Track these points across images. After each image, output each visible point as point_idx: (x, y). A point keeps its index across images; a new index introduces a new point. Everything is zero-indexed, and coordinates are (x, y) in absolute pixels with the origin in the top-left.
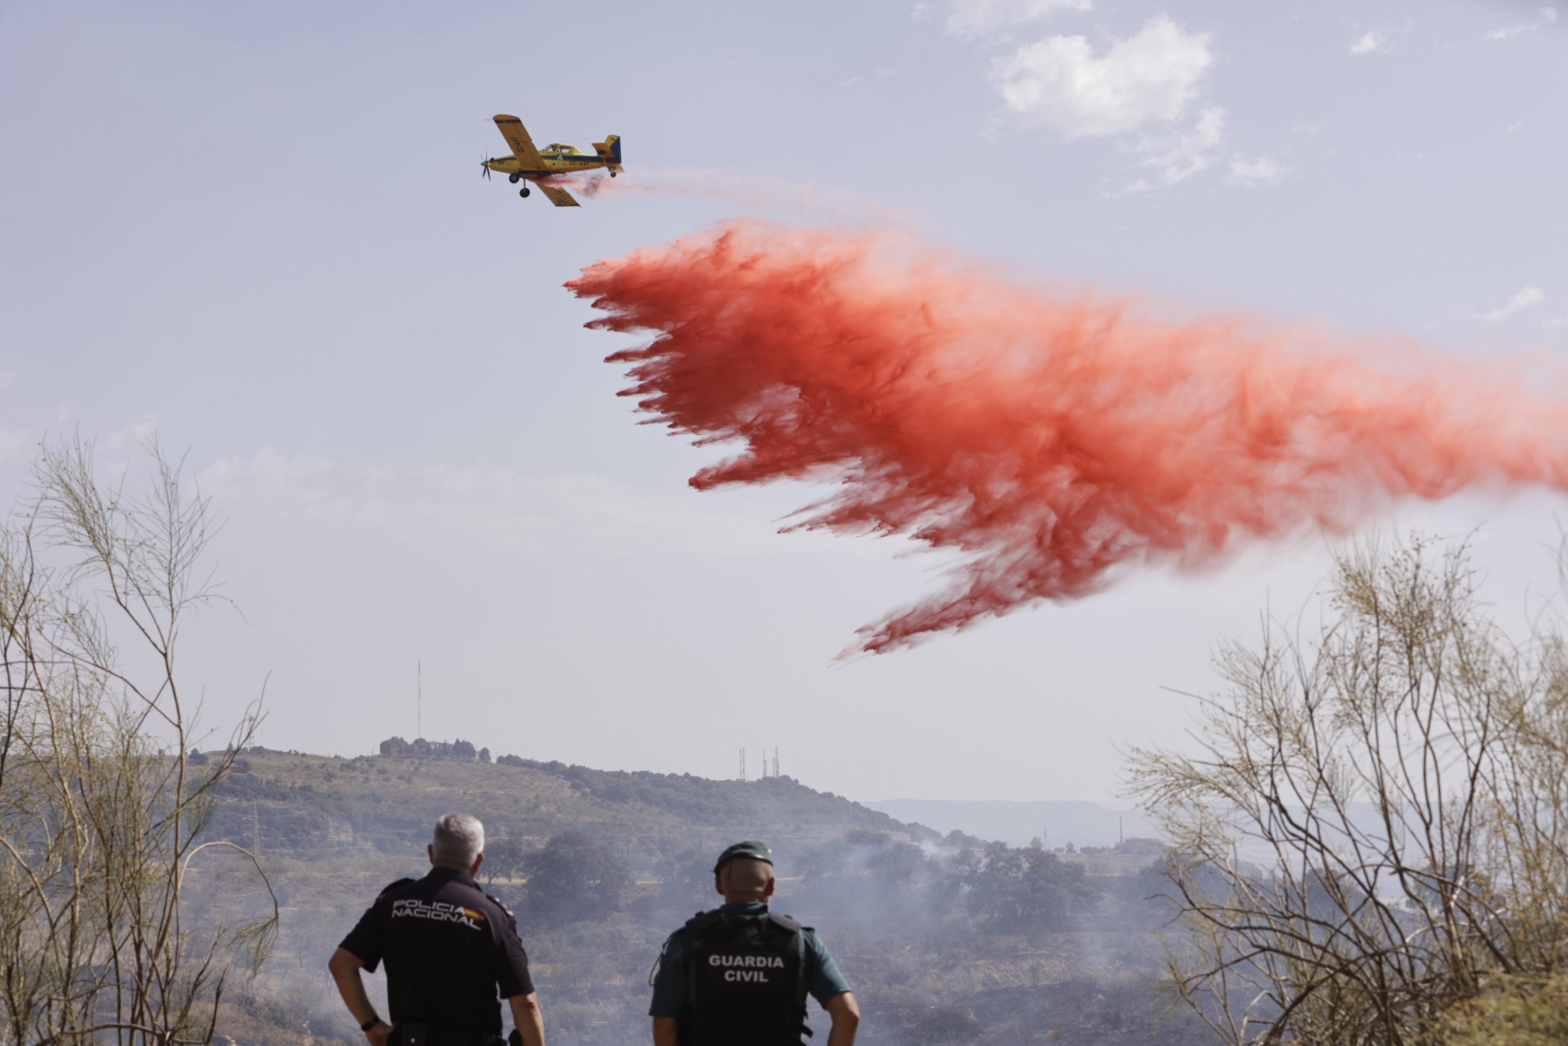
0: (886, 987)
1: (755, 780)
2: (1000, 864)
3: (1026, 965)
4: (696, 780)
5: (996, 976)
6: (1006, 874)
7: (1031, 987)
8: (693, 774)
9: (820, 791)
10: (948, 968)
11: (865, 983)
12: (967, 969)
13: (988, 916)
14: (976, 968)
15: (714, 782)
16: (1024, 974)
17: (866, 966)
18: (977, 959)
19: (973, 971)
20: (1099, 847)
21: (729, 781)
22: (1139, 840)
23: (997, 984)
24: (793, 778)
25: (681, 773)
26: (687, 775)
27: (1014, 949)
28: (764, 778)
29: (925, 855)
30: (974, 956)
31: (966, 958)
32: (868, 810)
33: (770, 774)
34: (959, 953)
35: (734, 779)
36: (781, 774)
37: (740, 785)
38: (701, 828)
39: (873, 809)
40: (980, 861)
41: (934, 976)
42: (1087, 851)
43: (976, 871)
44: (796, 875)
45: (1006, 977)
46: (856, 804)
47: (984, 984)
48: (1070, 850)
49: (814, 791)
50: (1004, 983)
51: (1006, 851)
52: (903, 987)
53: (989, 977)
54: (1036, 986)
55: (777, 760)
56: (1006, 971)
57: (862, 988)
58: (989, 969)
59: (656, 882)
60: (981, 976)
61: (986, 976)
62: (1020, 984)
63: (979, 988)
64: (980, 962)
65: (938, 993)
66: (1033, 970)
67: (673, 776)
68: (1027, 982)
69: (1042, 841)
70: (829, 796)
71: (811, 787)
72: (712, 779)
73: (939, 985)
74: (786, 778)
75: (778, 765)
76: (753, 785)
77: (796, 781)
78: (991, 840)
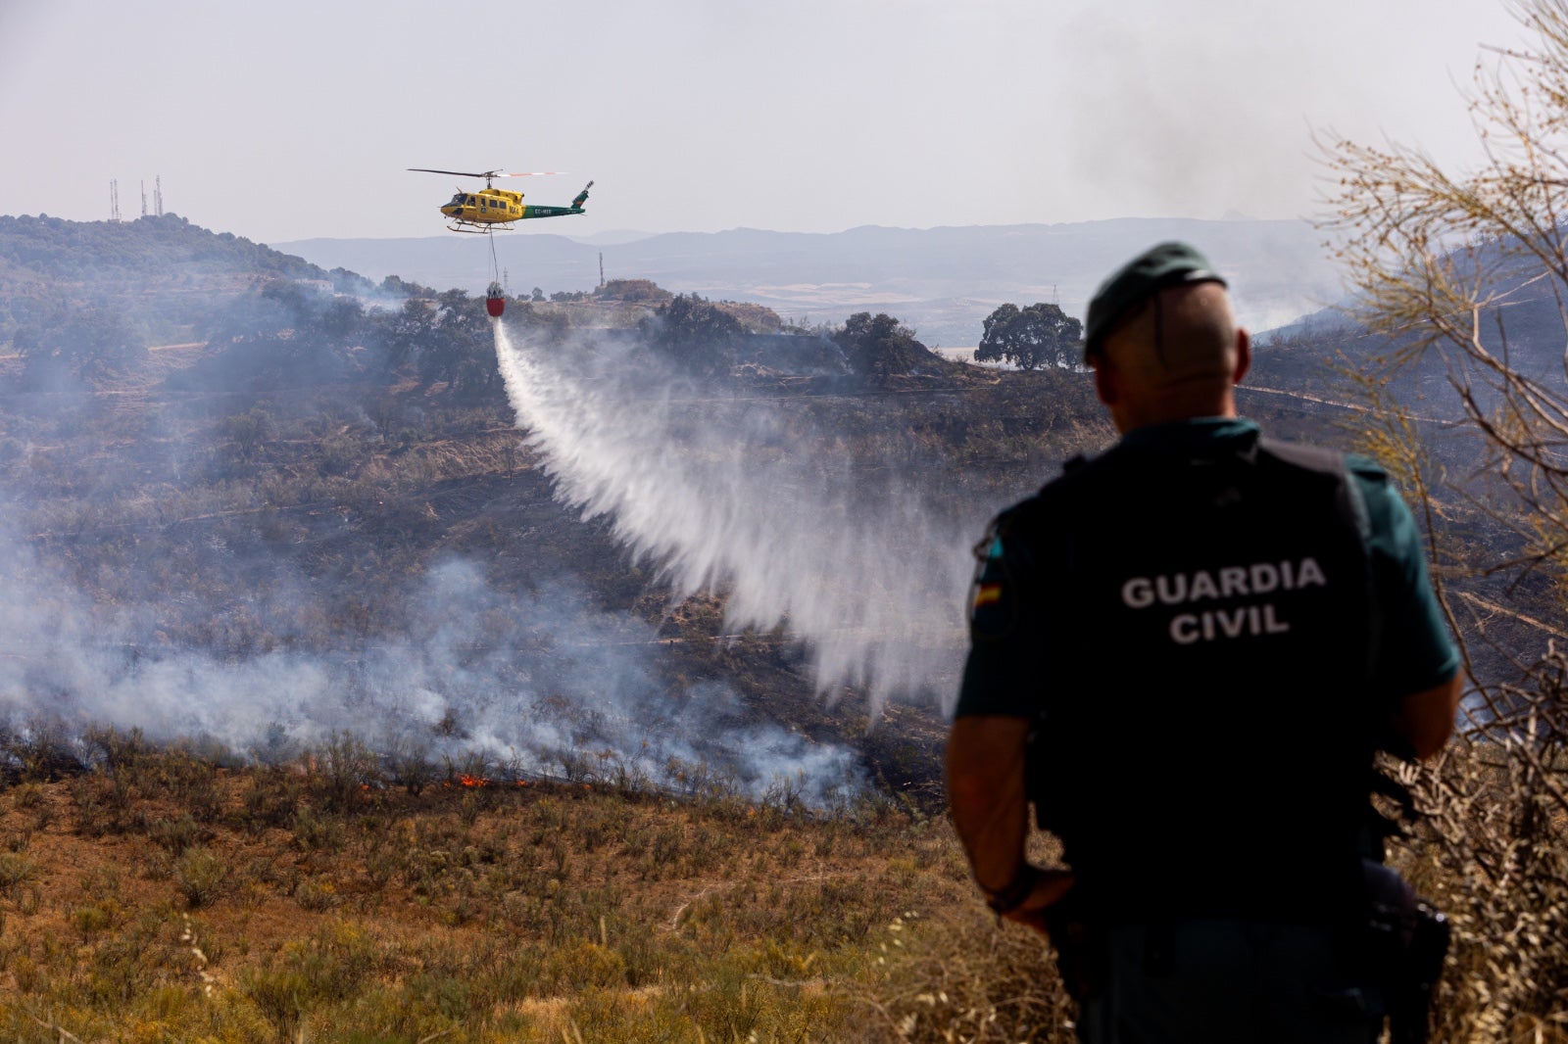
0: (320, 479)
1: (132, 220)
2: (460, 318)
3: (498, 445)
4: (55, 223)
5: (459, 460)
6: (468, 331)
7: (505, 474)
8: (51, 215)
9: (216, 232)
10: (396, 453)
11: (294, 476)
12: (422, 453)
13: (445, 384)
14: (434, 451)
15: (79, 223)
16: (495, 457)
17: (293, 454)
18: (435, 440)
19: (429, 455)
20: (574, 292)
21: (98, 222)
22: (625, 282)
23: (462, 470)
24: (181, 216)
25: (36, 215)
26: (43, 216)
27: (482, 425)
28: (143, 218)
29: (363, 309)
30: (431, 436)
31: (420, 438)
32: (278, 253)
33: (151, 212)
34: (412, 432)
35: (104, 220)
36: (164, 212)
37: (113, 227)
38: (65, 284)
39: (285, 252)
40: (433, 314)
41: (381, 463)
42: (559, 297)
43: (428, 328)
44: (199, 341)
45: (471, 460)
46: (263, 246)
47: (444, 471)
48: (538, 297)
49: (208, 232)
50: (470, 469)
51: (467, 301)
52: (341, 479)
53: (451, 462)
54: (512, 472)
55: (159, 194)
56: (472, 453)
57: (289, 482)
58: (449, 451)
59: (16, 356)
60: (441, 461)
61: (448, 461)
62: (491, 469)
63: (439, 477)
64: (439, 443)
65: (386, 485)
66: (506, 450)
67: (25, 219)
68: (500, 468)
69: (502, 287)
70: (228, 237)
71: (204, 227)
72: (76, 220)
73: (388, 475)
74: (172, 216)
75: (160, 202)
76: (129, 226)
77: (185, 220)
78: (443, 288)
